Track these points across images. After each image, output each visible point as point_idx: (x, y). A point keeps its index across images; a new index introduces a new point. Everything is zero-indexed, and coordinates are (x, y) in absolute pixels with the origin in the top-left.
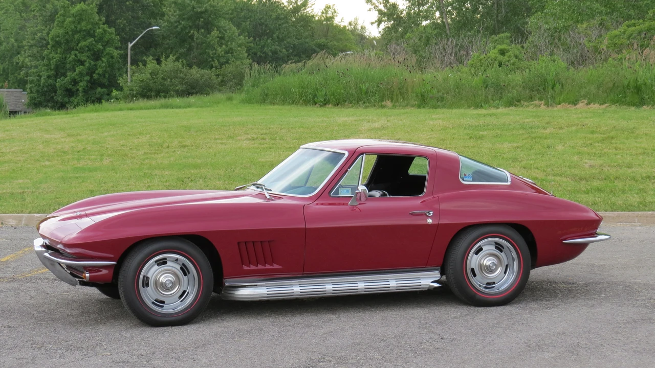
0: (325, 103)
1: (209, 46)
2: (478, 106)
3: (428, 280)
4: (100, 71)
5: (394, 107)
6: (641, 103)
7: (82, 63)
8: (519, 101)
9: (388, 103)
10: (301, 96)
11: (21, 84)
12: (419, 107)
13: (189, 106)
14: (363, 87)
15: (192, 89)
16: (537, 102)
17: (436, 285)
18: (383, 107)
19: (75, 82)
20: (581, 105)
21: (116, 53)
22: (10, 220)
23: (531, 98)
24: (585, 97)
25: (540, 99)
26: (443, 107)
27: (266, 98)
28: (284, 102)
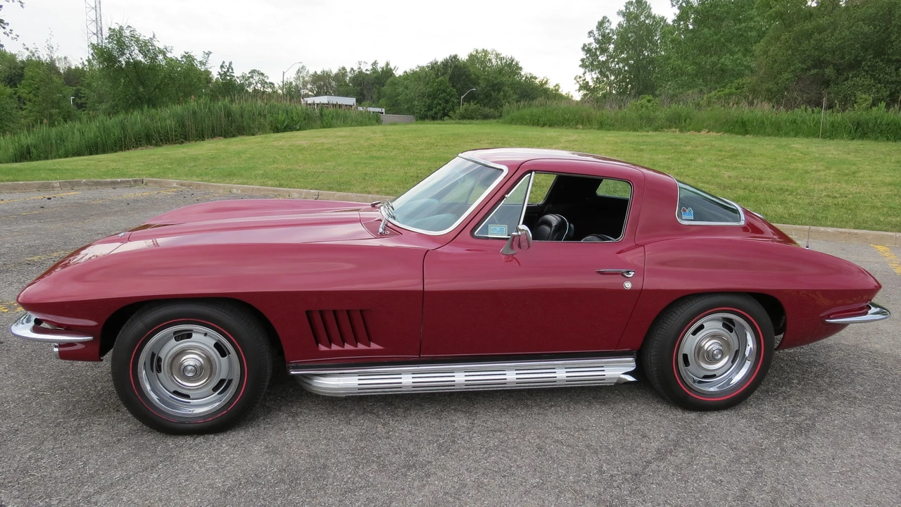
0: (544, 125)
2: (635, 130)
3: (618, 370)
4: (448, 109)
5: (583, 129)
6: (746, 133)
7: (440, 105)
8: (662, 128)
9: (581, 127)
10: (531, 121)
11: (413, 113)
12: (599, 129)
14: (566, 117)
15: (486, 117)
16: (674, 129)
17: (630, 378)
18: (577, 128)
19: (436, 113)
20: (703, 133)
21: (456, 101)
22: (294, 194)
23: (670, 127)
24: (706, 128)
25: (676, 128)
26: (613, 130)
27: (513, 121)
28: (522, 124)
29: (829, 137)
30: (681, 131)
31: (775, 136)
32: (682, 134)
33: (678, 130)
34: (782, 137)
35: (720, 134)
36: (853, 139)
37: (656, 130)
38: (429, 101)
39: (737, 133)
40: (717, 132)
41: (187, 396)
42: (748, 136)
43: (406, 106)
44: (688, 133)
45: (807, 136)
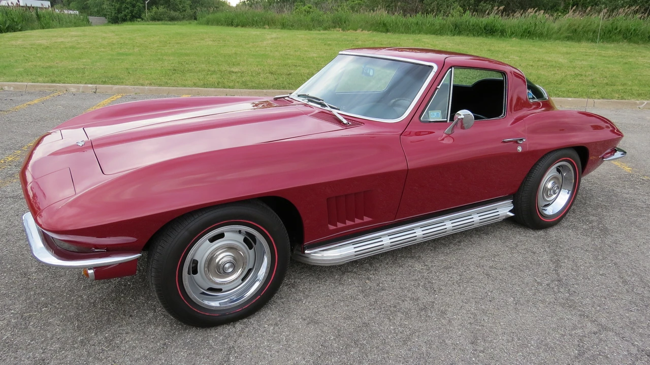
0: (237, 26)
1: (176, 5)
2: (310, 29)
3: (504, 209)
4: (135, 12)
5: (270, 28)
6: (387, 31)
7: (128, 8)
8: (329, 28)
9: (267, 26)
10: (225, 22)
11: (105, 16)
12: (282, 29)
13: (175, 24)
14: (255, 19)
15: (172, 19)
16: (338, 29)
17: (512, 215)
18: (265, 28)
19: (126, 16)
20: (358, 31)
21: (141, 5)
23: (335, 27)
24: (360, 27)
25: (339, 28)
26: (293, 29)
27: (208, 23)
28: (217, 24)
29: (440, 34)
30: (343, 30)
31: (406, 33)
32: (344, 32)
33: (341, 29)
34: (410, 34)
35: (370, 32)
36: (454, 35)
37: (325, 29)
38: (118, 5)
39: (382, 32)
40: (368, 31)
41: (220, 290)
42: (389, 33)
43: (96, 9)
44: (349, 31)
45: (426, 34)
